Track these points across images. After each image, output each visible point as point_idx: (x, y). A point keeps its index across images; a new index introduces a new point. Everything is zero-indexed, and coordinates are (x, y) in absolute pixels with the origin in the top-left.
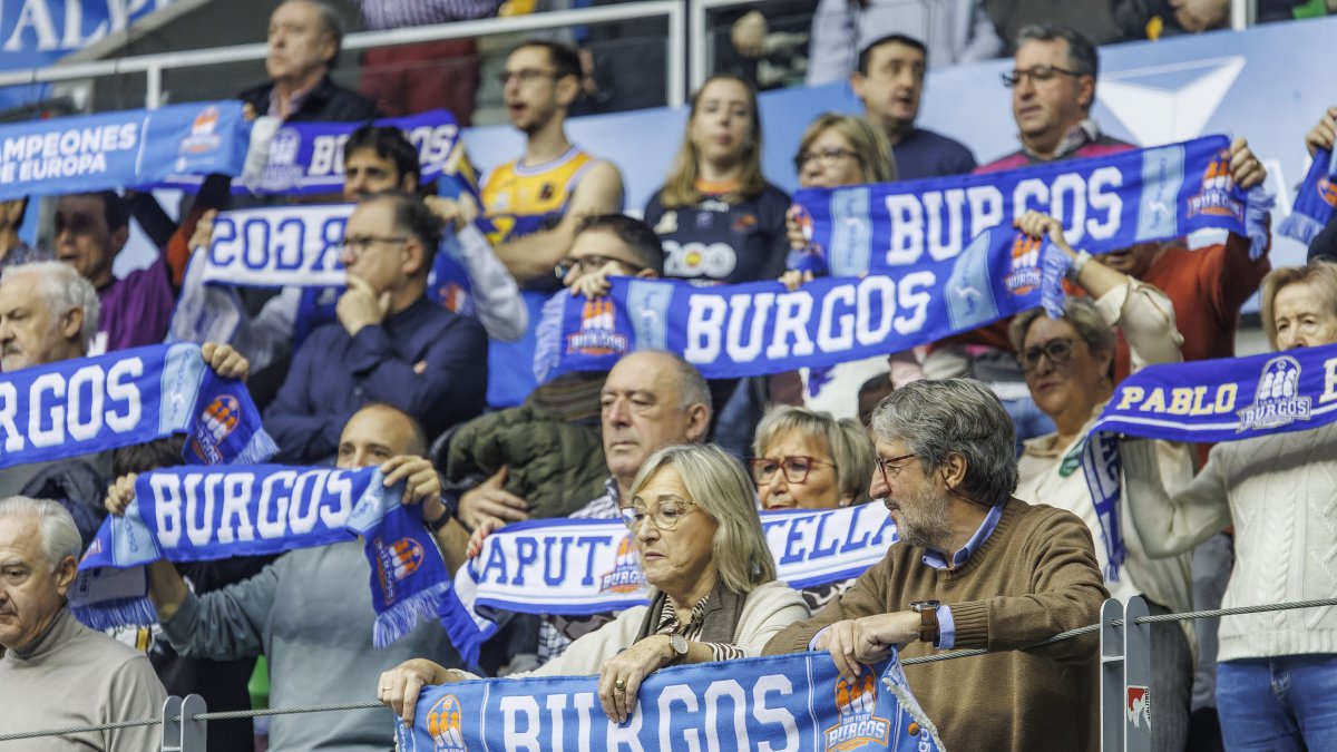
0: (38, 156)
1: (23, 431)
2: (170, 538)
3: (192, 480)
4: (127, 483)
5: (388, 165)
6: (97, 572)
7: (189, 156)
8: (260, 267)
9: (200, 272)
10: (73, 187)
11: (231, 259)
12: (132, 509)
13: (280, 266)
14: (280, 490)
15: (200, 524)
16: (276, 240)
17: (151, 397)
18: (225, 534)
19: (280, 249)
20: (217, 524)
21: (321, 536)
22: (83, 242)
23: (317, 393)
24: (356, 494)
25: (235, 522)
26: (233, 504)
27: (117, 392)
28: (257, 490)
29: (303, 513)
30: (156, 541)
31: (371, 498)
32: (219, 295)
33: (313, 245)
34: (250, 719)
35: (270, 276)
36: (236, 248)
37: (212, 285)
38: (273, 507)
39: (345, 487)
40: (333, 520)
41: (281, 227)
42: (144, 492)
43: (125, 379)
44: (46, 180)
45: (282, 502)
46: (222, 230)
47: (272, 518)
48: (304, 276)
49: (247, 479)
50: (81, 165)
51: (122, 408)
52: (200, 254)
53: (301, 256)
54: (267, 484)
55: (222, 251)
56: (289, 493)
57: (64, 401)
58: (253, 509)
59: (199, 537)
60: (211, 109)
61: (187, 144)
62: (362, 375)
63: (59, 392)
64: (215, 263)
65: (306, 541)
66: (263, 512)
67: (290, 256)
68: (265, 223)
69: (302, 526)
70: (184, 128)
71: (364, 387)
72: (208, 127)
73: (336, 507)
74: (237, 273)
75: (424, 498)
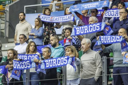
0: (89, 6)
1: (88, 31)
2: (103, 42)
3: (105, 37)
4: (99, 37)
5: (122, 5)
6: (96, 46)
7: (104, 5)
8: (110, 16)
9: (104, 16)
10: (92, 8)
11: (107, 15)
12: (99, 39)
13: (112, 16)
14: (113, 38)
15: (105, 41)
16: (111, 13)
17: (100, 27)
18: (108, 42)
19: (112, 14)
20: (107, 41)
21: (117, 42)
22: (94, 14)
23: (117, 27)
24: (120, 38)
25: (109, 41)
26: (108, 39)
27: (97, 27)
28: (111, 38)
29: (115, 40)
30: (101, 42)
31: (121, 39)
32: (106, 18)
33: (115, 13)
34: (109, 58)
35: (111, 16)
36: (108, 14)
37: (105, 17)
38: (112, 39)
39: (119, 38)
40: (118, 41)
41: (112, 12)
42: (100, 38)
43: (98, 25)
44: (90, 8)
45: (113, 39)
46: (106, 12)
47: (112, 40)
48: (114, 16)
49: (110, 37)
50: (93, 6)
51: (98, 28)
52: (104, 14)
53: (114, 14)
54: (112, 37)
55: (106, 14)
56: (114, 38)
57: (92, 28)
58: (110, 39)
59: (105, 42)
60: (106, 1)
61: (103, 4)
62: (121, 25)
63: (92, 27)
64: (106, 15)
65: (115, 43)
66: (111, 40)
67: (113, 15)
68: (110, 11)
69: (115, 41)
70: (103, 3)
71: (122, 26)
72: (106, 2)
73: (118, 39)
74: (108, 16)
75: (126, 38)
